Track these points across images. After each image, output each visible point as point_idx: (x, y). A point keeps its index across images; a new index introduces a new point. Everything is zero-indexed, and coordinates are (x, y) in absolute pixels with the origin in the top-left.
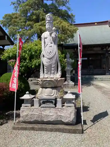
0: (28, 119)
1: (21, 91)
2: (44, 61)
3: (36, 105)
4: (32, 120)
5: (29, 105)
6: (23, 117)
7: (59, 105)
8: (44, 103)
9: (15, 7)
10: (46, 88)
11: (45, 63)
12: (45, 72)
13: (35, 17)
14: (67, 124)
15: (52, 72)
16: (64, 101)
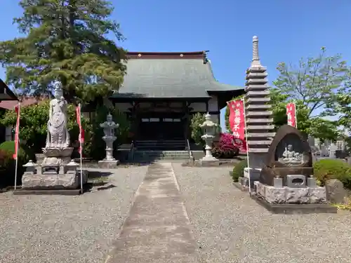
0: (29, 186)
1: (22, 160)
2: (51, 129)
3: (39, 172)
4: (34, 186)
5: (32, 173)
6: (24, 184)
7: (61, 172)
8: (47, 170)
9: (22, 25)
10: (51, 157)
11: (51, 131)
12: (52, 141)
13: (55, 53)
14: (68, 188)
15: (59, 141)
16: (67, 169)
